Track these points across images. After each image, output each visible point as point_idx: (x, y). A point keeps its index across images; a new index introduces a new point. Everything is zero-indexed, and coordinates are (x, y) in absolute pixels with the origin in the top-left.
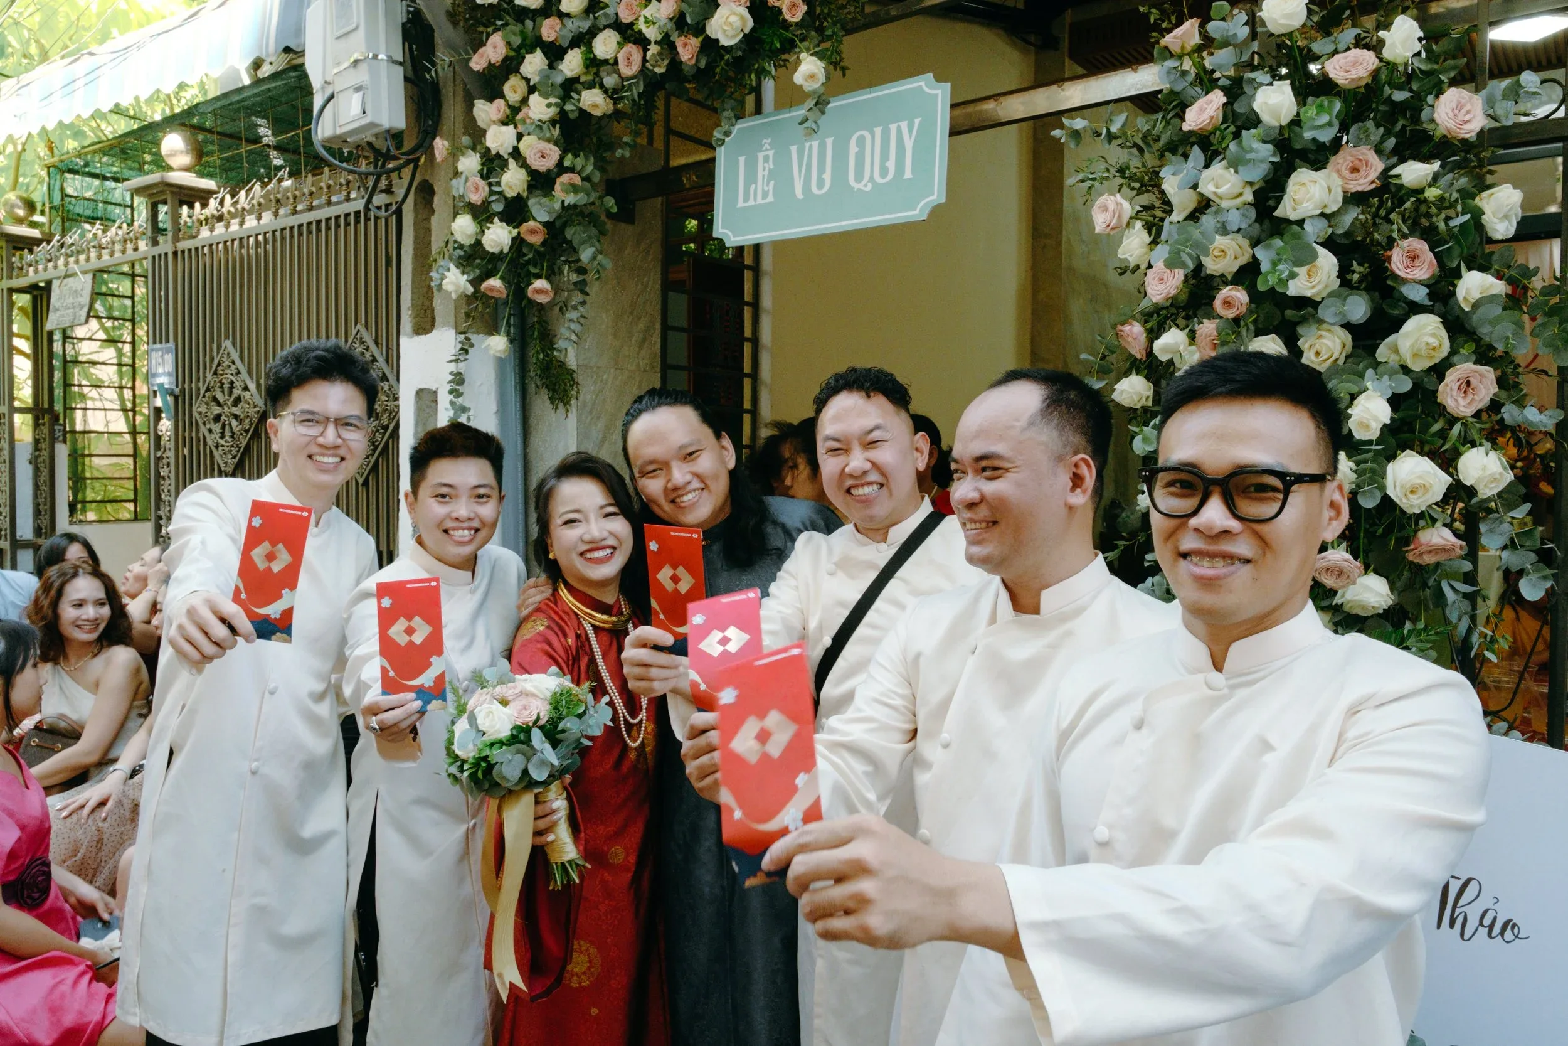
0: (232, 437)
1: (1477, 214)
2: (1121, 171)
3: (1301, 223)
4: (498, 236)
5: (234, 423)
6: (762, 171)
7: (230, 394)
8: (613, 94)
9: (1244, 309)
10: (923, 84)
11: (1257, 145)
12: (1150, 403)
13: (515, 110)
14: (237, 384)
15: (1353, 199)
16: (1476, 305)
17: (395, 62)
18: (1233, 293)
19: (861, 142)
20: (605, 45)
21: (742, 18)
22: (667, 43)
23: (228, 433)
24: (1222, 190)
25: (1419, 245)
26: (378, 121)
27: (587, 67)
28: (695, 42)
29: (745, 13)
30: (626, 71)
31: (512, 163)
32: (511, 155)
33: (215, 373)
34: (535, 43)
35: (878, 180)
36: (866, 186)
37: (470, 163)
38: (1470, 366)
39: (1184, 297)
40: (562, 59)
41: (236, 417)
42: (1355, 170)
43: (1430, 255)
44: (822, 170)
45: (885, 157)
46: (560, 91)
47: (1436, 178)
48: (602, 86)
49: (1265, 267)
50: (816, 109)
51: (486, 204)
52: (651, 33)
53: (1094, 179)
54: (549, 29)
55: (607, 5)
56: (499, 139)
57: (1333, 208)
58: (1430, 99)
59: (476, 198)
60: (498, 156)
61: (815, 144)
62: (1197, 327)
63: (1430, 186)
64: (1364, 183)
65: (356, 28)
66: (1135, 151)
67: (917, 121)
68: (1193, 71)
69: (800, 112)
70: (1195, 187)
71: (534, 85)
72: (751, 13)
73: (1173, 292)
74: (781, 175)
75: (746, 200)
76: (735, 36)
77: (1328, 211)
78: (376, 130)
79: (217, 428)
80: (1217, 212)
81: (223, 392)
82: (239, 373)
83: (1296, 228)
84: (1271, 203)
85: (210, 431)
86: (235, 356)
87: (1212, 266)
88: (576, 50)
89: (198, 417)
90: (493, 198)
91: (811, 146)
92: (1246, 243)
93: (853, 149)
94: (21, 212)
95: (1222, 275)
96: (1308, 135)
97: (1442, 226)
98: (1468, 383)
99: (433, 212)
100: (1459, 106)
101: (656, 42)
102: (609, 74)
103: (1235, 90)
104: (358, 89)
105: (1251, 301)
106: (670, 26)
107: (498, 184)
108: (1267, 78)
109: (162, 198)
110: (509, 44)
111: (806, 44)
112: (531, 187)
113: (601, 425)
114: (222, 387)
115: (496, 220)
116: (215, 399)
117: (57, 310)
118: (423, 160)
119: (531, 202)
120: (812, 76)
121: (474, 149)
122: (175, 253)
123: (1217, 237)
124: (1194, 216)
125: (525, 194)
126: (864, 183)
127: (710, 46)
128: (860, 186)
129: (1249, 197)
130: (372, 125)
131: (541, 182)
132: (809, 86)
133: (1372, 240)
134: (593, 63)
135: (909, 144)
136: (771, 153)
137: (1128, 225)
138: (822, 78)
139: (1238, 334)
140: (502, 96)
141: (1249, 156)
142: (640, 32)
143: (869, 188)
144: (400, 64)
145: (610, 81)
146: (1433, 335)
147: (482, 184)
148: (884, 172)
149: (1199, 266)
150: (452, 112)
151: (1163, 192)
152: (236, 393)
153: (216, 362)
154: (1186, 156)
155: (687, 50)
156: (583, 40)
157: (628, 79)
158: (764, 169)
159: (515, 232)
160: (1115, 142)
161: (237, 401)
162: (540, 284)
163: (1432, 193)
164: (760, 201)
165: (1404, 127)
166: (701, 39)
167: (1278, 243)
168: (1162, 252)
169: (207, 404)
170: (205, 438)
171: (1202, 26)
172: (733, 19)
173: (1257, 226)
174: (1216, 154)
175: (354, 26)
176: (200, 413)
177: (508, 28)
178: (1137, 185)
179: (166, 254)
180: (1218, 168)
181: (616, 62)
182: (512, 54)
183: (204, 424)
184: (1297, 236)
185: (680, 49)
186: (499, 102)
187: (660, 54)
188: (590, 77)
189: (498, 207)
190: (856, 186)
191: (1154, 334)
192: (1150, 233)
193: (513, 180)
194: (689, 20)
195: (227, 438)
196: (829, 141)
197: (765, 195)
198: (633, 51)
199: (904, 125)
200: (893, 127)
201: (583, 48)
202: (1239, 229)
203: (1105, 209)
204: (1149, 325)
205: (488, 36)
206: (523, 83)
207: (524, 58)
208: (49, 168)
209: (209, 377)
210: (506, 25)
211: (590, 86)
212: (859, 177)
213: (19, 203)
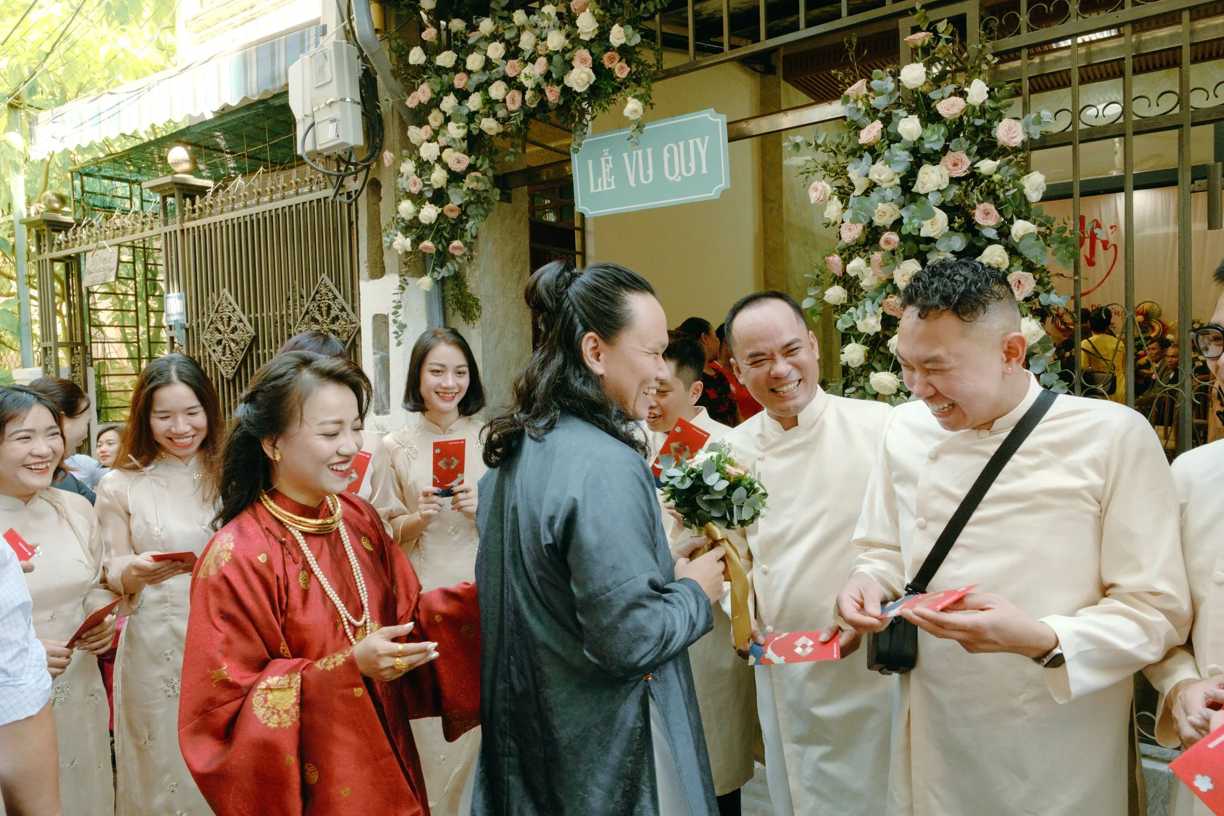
0: (231, 354)
1: (1021, 189)
2: (825, 167)
3: (926, 195)
4: (429, 213)
5: (233, 345)
6: (605, 169)
7: (229, 325)
8: (503, 121)
9: (897, 245)
10: (708, 115)
11: (899, 153)
12: (846, 302)
13: (436, 133)
14: (233, 318)
15: (954, 181)
16: (1022, 239)
17: (355, 102)
18: (890, 236)
19: (671, 151)
20: (497, 90)
21: (589, 76)
22: (539, 89)
23: (228, 352)
24: (882, 178)
25: (990, 207)
26: (346, 141)
27: (485, 104)
28: (557, 89)
29: (591, 72)
30: (512, 107)
31: (438, 167)
32: (436, 161)
33: (217, 311)
34: (450, 89)
35: (685, 174)
36: (677, 178)
37: (408, 167)
38: (1020, 272)
39: (863, 240)
40: (467, 99)
41: (233, 340)
42: (955, 165)
43: (996, 212)
44: (646, 168)
45: (688, 160)
46: (466, 119)
47: (999, 169)
48: (495, 115)
49: (905, 221)
50: (637, 130)
51: (421, 193)
52: (529, 84)
53: (808, 172)
54: (460, 81)
55: (497, 66)
56: (428, 152)
57: (944, 186)
58: (996, 123)
59: (415, 190)
60: (428, 162)
61: (640, 152)
62: (871, 256)
63: (996, 173)
64: (960, 172)
65: (331, 81)
66: (832, 154)
67: (707, 138)
68: (864, 109)
69: (628, 132)
70: (867, 176)
71: (449, 116)
72: (594, 72)
73: (857, 236)
74: (619, 171)
75: (596, 187)
76: (584, 86)
77: (941, 188)
78: (346, 147)
79: (219, 349)
80: (879, 191)
81: (223, 324)
82: (234, 310)
83: (923, 198)
84: (910, 184)
85: (214, 351)
86: (232, 299)
87: (878, 221)
88: (477, 93)
89: (204, 342)
90: (426, 188)
91: (637, 154)
92: (896, 207)
93: (666, 156)
94: (56, 205)
95: (884, 226)
96: (927, 146)
97: (1001, 196)
98: (1019, 282)
99: (380, 199)
100: (1010, 129)
101: (532, 89)
102: (501, 109)
103: (887, 120)
104: (333, 121)
105: (901, 240)
106: (541, 80)
107: (429, 180)
108: (905, 114)
109: (171, 192)
110: (432, 90)
111: (628, 90)
112: (449, 181)
113: (496, 334)
114: (222, 319)
115: (427, 203)
116: (217, 330)
117: (91, 273)
118: (374, 165)
119: (449, 192)
120: (635, 111)
121: (410, 158)
122: (182, 231)
123: (880, 204)
124: (866, 193)
125: (445, 187)
126: (676, 175)
127: (567, 91)
128: (673, 178)
129: (897, 181)
130: (343, 144)
131: (455, 178)
132: (633, 117)
133: (965, 204)
134: (490, 103)
135: (703, 152)
136: (610, 158)
137: (830, 199)
138: (641, 111)
139: (894, 259)
140: (427, 123)
141: (896, 159)
142: (521, 83)
143: (679, 179)
144: (359, 103)
145: (501, 113)
146: (1000, 256)
147: (419, 180)
148: (688, 169)
149: (871, 222)
150: (392, 133)
151: (849, 178)
152: (233, 324)
153: (217, 305)
154: (861, 157)
155: (553, 95)
156: (482, 88)
157: (512, 112)
158: (607, 168)
159: (440, 210)
160: (820, 149)
161: (235, 329)
162: (456, 243)
163: (997, 177)
164: (606, 188)
165: (982, 139)
166: (561, 87)
167: (913, 207)
168: (848, 214)
169: (211, 333)
170: (210, 356)
171: (868, 82)
172: (583, 76)
173: (902, 197)
174: (878, 156)
175: (328, 80)
176: (206, 339)
177: (432, 80)
178: (833, 174)
179: (175, 232)
180: (879, 164)
181: (504, 101)
182: (435, 96)
183: (210, 346)
184: (924, 203)
185: (548, 94)
186: (426, 128)
187: (535, 97)
188: (486, 110)
189: (429, 194)
190: (671, 178)
191: (846, 261)
192: (842, 202)
193: (438, 177)
194: (554, 76)
195: (228, 355)
196: (649, 150)
197: (609, 185)
198: (517, 95)
199: (698, 140)
200: (691, 142)
201: (481, 92)
202: (892, 200)
203: (816, 189)
204: (843, 256)
205: (418, 86)
206: (441, 115)
207: (442, 99)
208: (72, 173)
209: (212, 315)
210: (429, 78)
211: (487, 116)
212: (672, 173)
213: (54, 198)
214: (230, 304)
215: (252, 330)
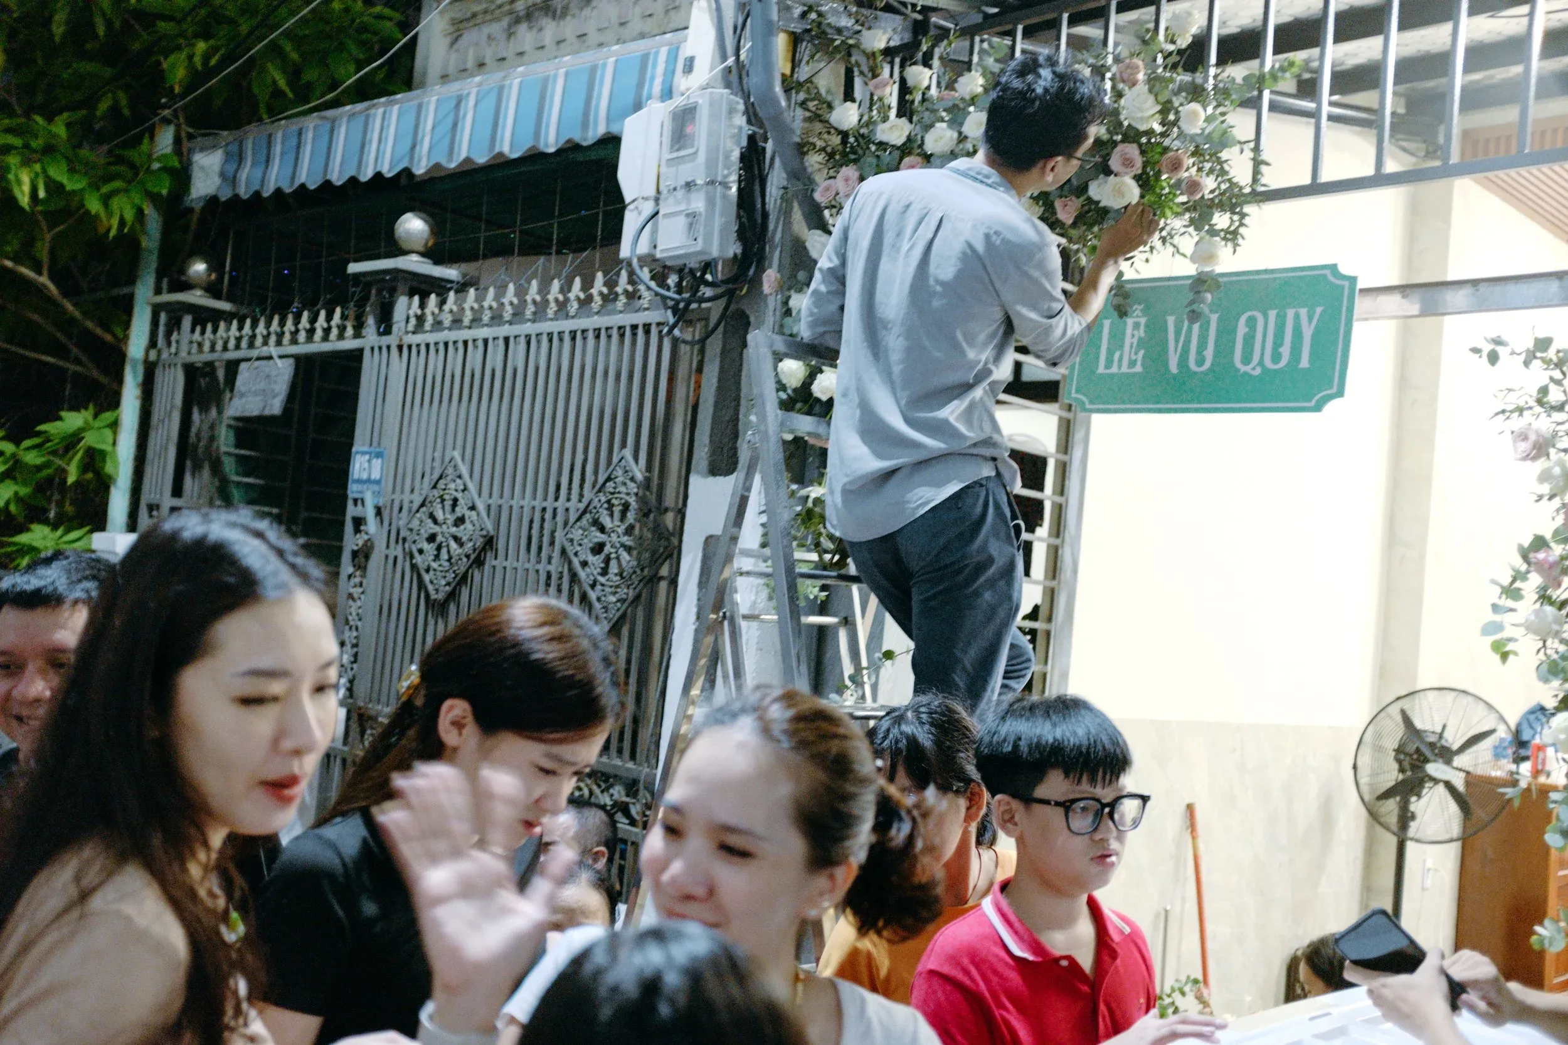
0: (449, 560)
5: (453, 545)
6: (1130, 338)
7: (452, 512)
10: (1327, 272)
14: (461, 502)
19: (1251, 322)
23: (444, 556)
33: (435, 486)
35: (1270, 365)
36: (1254, 369)
41: (456, 539)
44: (1202, 346)
45: (1278, 342)
67: (1319, 310)
74: (1153, 345)
75: (1108, 366)
79: (430, 549)
81: (443, 509)
82: (465, 489)
85: (421, 551)
86: (463, 469)
89: (408, 534)
93: (1242, 329)
114: (443, 501)
116: (432, 517)
117: (242, 395)
118: (745, 289)
122: (401, 349)
126: (1252, 365)
127: (1092, 208)
128: (1248, 369)
135: (1308, 332)
136: (1143, 320)
143: (1258, 371)
148: (1276, 357)
152: (459, 511)
153: (437, 475)
158: (1133, 336)
161: (460, 521)
164: (1125, 369)
166: (1081, 200)
169: (421, 520)
170: (413, 559)
176: (411, 531)
177: (861, 161)
179: (388, 347)
183: (415, 542)
190: (1242, 368)
195: (443, 561)
196: (1213, 317)
197: (1132, 363)
200: (1290, 313)
203: (1525, 438)
209: (427, 491)
210: (858, 156)
212: (1247, 360)
214: (460, 477)
215: (489, 526)
